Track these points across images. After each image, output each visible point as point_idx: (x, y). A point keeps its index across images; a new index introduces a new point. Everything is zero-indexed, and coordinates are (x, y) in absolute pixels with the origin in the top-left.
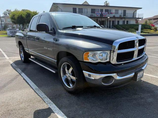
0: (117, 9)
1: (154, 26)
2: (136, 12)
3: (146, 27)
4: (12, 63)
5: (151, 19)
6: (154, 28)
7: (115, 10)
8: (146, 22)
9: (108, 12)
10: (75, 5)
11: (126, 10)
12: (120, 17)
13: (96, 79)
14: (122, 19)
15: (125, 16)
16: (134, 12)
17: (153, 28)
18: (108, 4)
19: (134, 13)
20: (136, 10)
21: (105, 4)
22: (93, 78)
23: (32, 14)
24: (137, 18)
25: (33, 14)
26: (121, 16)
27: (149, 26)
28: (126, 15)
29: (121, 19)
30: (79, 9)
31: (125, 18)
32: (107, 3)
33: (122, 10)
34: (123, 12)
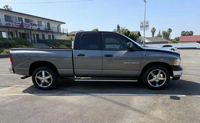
2: (60, 26)
7: (38, 21)
12: (45, 30)
14: (47, 33)
15: (50, 29)
31: (52, 32)
34: (47, 25)
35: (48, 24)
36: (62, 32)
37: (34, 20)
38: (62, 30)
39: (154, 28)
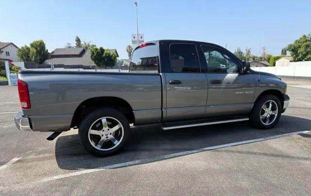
39: (130, 46)
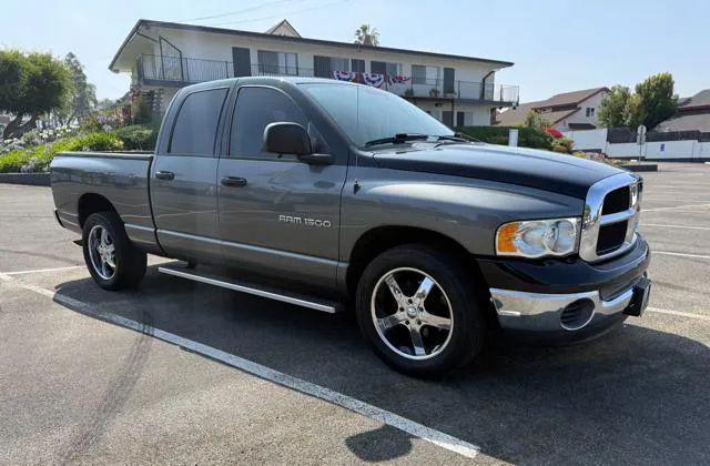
0: (418, 62)
1: (559, 136)
2: (493, 77)
3: (533, 138)
4: (55, 296)
5: (544, 109)
6: (562, 144)
7: (413, 66)
8: (530, 121)
9: (384, 73)
10: (245, 37)
11: (453, 70)
12: (433, 95)
13: (531, 313)
14: (441, 105)
15: (452, 91)
16: (484, 80)
17: (555, 143)
18: (374, 37)
19: (486, 82)
20: (493, 72)
21: (360, 38)
22: (518, 314)
23: (26, 66)
24: (496, 103)
25: (32, 66)
26: (435, 91)
27: (543, 135)
28: (456, 90)
29: (437, 105)
30: (260, 53)
31: (452, 101)
32: (369, 33)
33: (438, 68)
34: (442, 77)
35: (449, 74)
36: (496, 98)
37: (401, 65)
38: (497, 90)
